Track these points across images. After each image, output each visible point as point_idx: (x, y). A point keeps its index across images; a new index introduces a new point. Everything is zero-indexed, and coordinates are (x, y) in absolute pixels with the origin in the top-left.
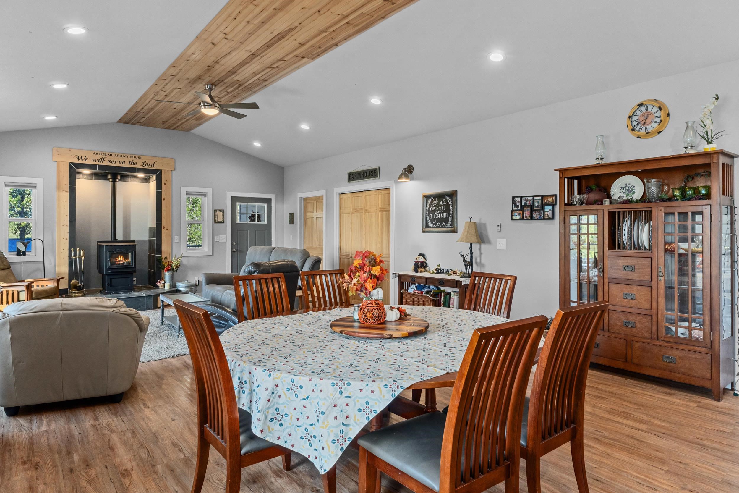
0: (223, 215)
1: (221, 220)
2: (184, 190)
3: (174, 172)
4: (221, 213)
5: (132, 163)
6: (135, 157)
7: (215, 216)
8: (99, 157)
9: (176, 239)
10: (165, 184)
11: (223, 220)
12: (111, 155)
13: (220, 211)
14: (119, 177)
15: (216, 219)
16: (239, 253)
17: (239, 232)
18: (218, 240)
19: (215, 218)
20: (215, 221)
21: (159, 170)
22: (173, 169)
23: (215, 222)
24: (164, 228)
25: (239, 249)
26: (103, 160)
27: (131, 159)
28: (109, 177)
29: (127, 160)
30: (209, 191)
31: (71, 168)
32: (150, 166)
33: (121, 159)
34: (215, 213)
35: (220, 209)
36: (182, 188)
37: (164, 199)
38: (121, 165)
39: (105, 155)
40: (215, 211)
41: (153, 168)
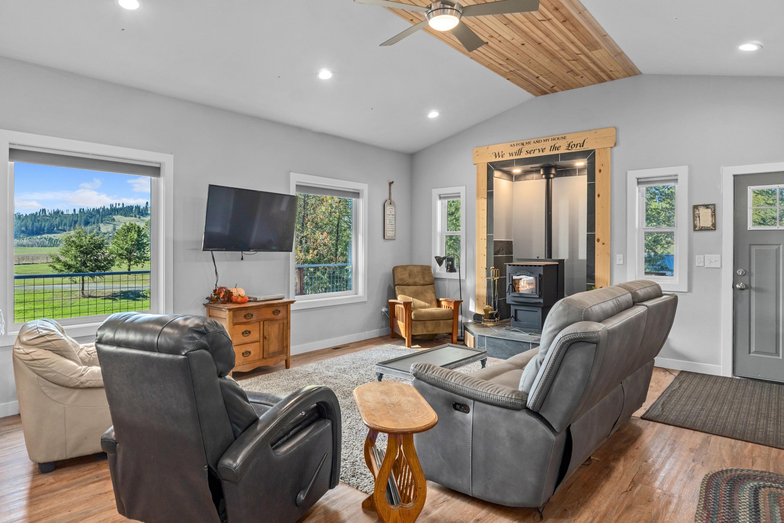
0: (714, 215)
1: (709, 224)
2: (632, 176)
3: (615, 149)
4: (709, 211)
5: (555, 148)
6: (558, 139)
7: (695, 217)
8: (516, 149)
9: (618, 259)
10: (600, 171)
11: (714, 225)
12: (529, 143)
13: (707, 206)
14: (553, 171)
15: (697, 222)
16: (753, 293)
17: (754, 249)
18: (702, 264)
19: (694, 220)
20: (695, 226)
21: (593, 150)
22: (612, 145)
23: (695, 230)
24: (598, 240)
25: (753, 285)
26: (520, 152)
27: (552, 143)
28: (542, 172)
29: (548, 145)
30: (682, 172)
31: (489, 169)
32: (578, 147)
33: (540, 146)
34: (694, 212)
35: (707, 203)
36: (629, 172)
37: (599, 196)
38: (541, 154)
39: (523, 144)
40: (696, 207)
41: (582, 149)
